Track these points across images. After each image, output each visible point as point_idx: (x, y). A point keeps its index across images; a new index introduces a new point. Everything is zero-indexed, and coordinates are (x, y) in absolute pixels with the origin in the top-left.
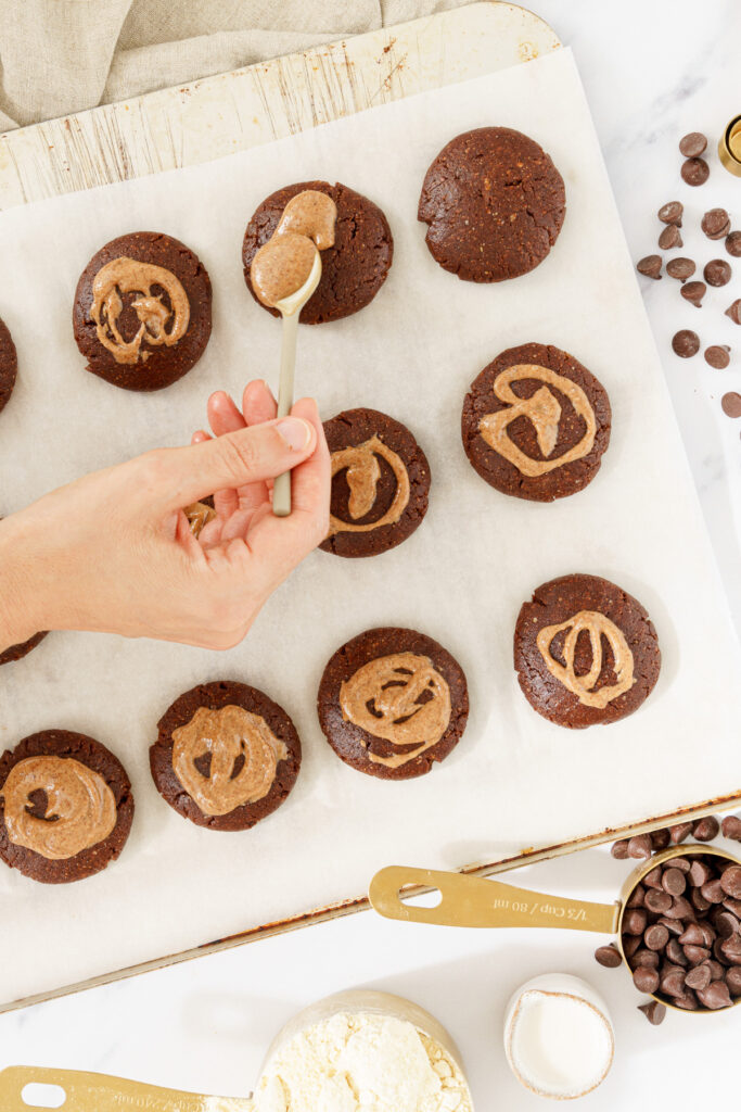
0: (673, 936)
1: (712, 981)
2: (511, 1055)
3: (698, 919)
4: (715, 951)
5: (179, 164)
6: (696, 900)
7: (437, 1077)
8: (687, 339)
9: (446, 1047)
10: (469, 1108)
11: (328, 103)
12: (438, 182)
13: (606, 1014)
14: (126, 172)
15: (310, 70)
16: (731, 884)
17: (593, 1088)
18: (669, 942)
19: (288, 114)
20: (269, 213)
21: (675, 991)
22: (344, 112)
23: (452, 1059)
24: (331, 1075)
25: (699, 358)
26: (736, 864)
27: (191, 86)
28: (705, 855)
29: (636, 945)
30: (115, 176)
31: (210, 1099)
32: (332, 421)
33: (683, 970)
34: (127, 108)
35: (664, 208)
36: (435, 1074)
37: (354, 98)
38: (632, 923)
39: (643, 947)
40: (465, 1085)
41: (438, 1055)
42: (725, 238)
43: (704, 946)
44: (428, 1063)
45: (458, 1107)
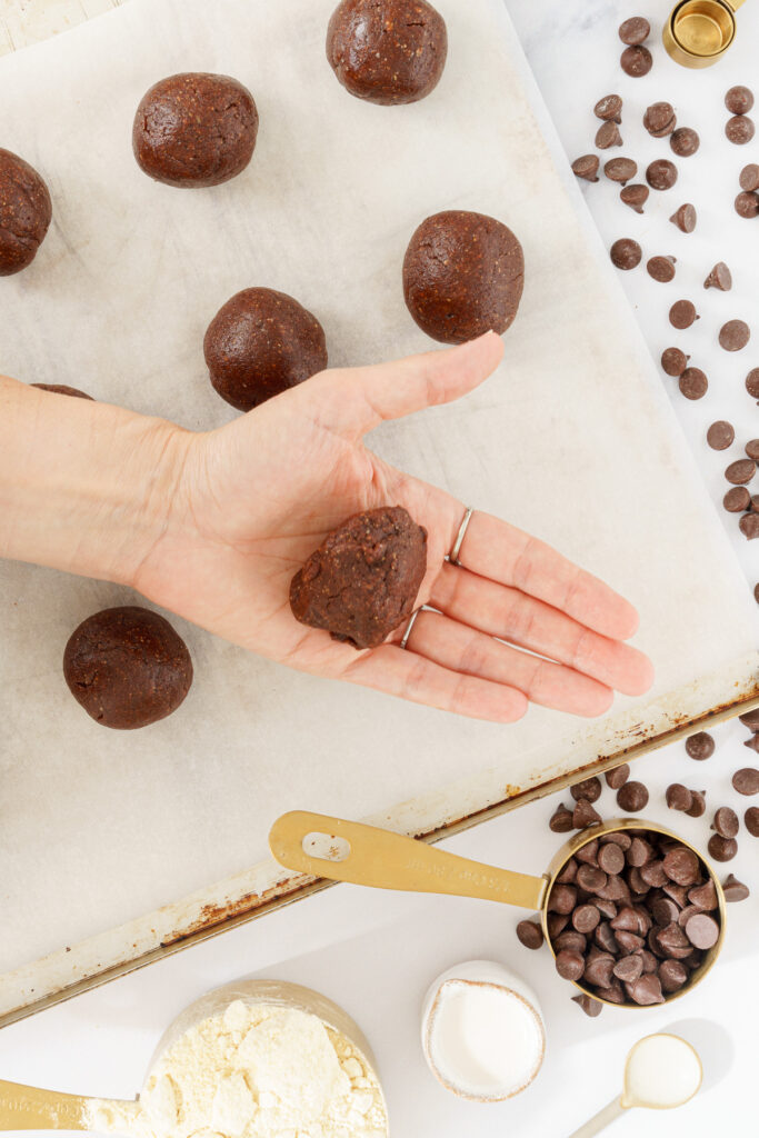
0: (604, 919)
1: (644, 973)
2: (429, 1051)
3: (634, 903)
4: (650, 942)
6: (634, 882)
7: (347, 1077)
8: (627, 249)
9: (357, 1045)
10: (382, 1111)
13: (537, 1007)
16: (676, 867)
17: (521, 1089)
18: (599, 924)
21: (604, 982)
23: (362, 1057)
24: (228, 1074)
25: (641, 270)
26: (683, 844)
28: (649, 831)
29: (562, 925)
31: (91, 1101)
33: (612, 958)
35: (601, 103)
36: (344, 1074)
38: (560, 900)
39: (570, 928)
40: (378, 1086)
41: (348, 1052)
42: (669, 136)
43: (637, 933)
44: (337, 1061)
45: (369, 1111)
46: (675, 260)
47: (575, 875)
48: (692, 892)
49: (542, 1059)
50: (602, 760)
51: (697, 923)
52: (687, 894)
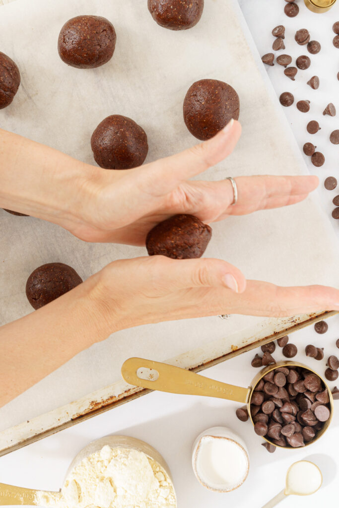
0: (277, 407)
1: (295, 433)
2: (196, 469)
3: (290, 400)
4: (298, 418)
6: (290, 390)
7: (157, 481)
8: (287, 97)
9: (162, 466)
10: (174, 497)
13: (245, 448)
16: (310, 384)
17: (238, 486)
18: (274, 410)
21: (277, 437)
23: (165, 471)
24: (102, 480)
25: (294, 107)
26: (313, 373)
28: (298, 367)
29: (257, 410)
31: (39, 492)
33: (280, 426)
35: (275, 29)
36: (156, 479)
38: (257, 399)
39: (261, 411)
40: (172, 485)
41: (158, 469)
42: (307, 45)
43: (292, 414)
44: (153, 473)
45: (168, 496)
46: (309, 102)
47: (263, 387)
48: (317, 395)
49: (248, 472)
50: (276, 334)
51: (320, 410)
52: (315, 396)
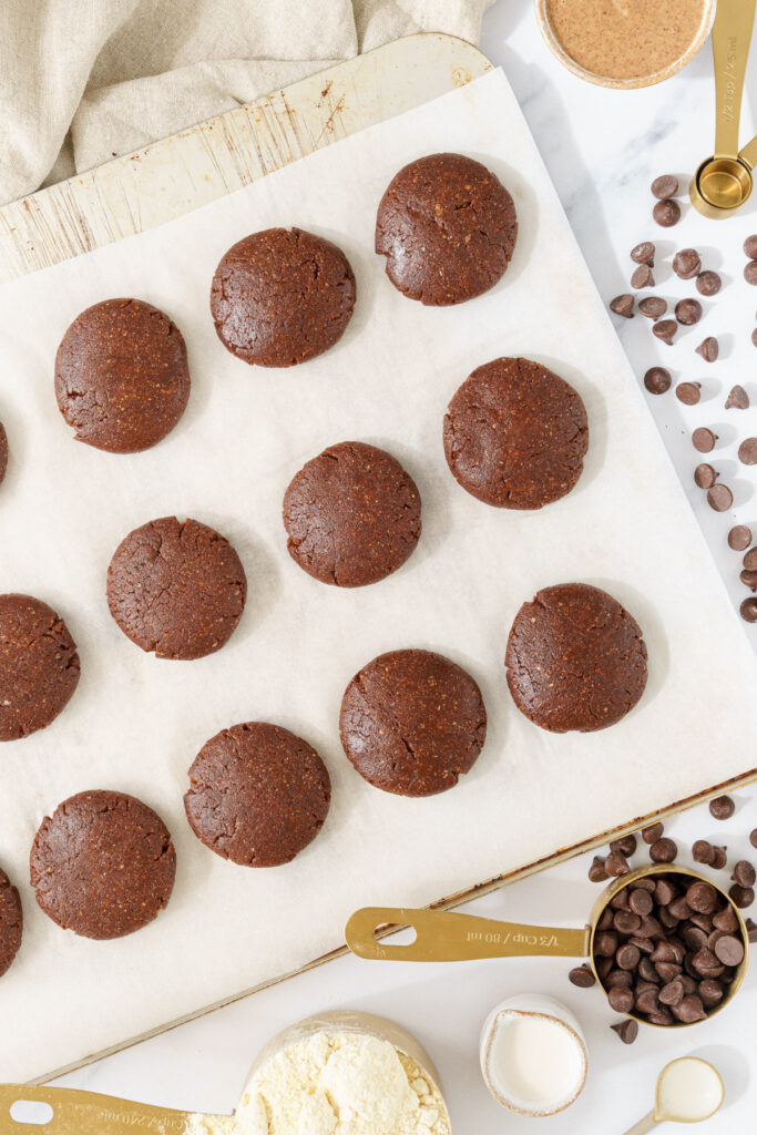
0: (644, 954)
1: (685, 996)
2: (487, 1072)
3: (668, 937)
4: (687, 967)
5: (138, 229)
6: (664, 918)
7: (415, 1094)
8: (659, 375)
9: (424, 1066)
10: (446, 1124)
11: (275, 153)
12: (391, 215)
13: (580, 1033)
14: (88, 244)
15: (253, 122)
16: (697, 900)
17: (567, 1106)
18: (640, 961)
19: (238, 167)
20: (231, 266)
21: (651, 1009)
22: (291, 159)
23: (429, 1078)
24: (312, 1092)
25: (671, 394)
26: (700, 880)
27: (140, 153)
28: (669, 874)
29: (608, 966)
30: (78, 249)
31: (194, 1116)
32: (318, 458)
33: (656, 987)
34: (82, 182)
35: (637, 249)
36: (413, 1092)
37: (299, 144)
38: (603, 944)
39: (615, 967)
40: (442, 1102)
41: (416, 1073)
42: (696, 277)
43: (673, 962)
44: (407, 1080)
45: (435, 1124)
46: (700, 386)
47: (612, 922)
48: (715, 919)
49: (585, 1078)
50: (638, 820)
51: (724, 945)
52: (711, 921)
